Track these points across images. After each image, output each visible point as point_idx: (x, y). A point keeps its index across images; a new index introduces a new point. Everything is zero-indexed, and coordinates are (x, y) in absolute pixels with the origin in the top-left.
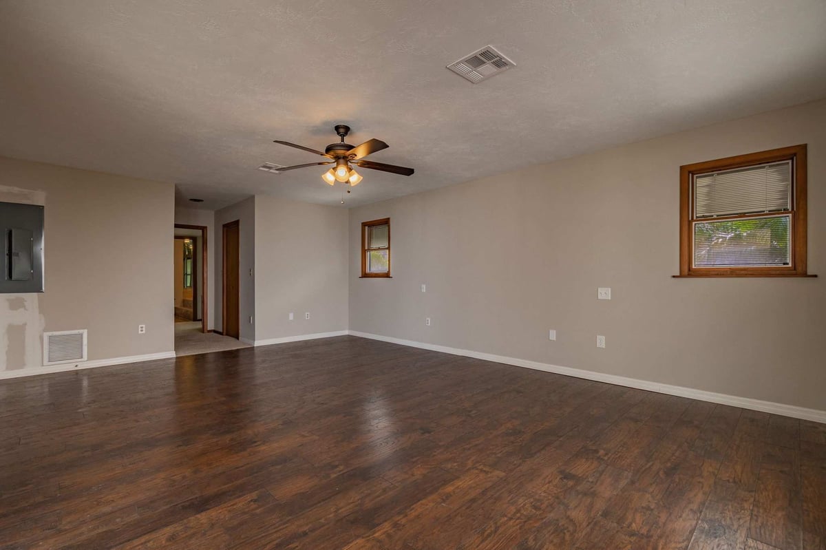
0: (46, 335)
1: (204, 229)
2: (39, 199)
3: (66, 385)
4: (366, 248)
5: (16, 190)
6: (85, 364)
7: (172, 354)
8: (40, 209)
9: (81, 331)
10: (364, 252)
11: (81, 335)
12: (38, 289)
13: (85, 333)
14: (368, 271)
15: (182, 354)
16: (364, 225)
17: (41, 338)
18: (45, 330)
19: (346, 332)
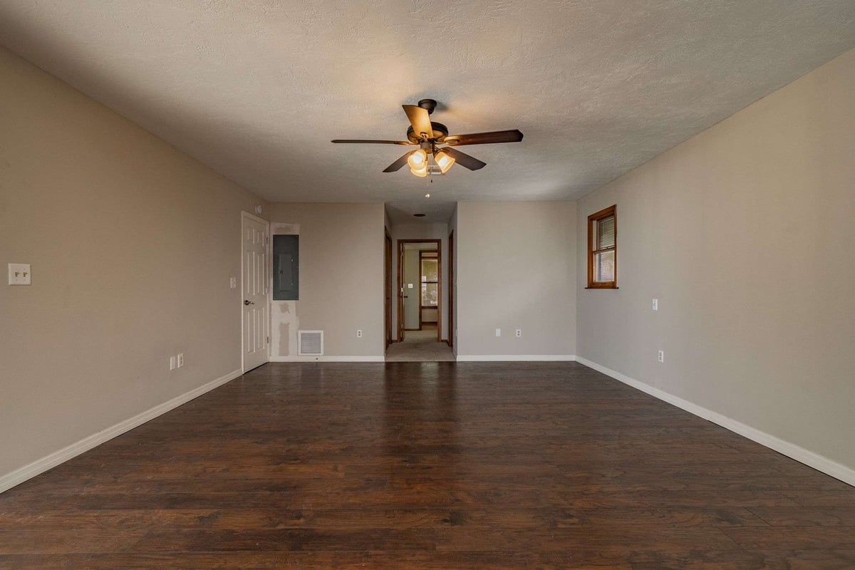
0: (300, 332)
1: (439, 241)
2: (295, 231)
3: (311, 371)
4: (594, 248)
5: (284, 225)
6: (323, 358)
7: (381, 358)
8: (296, 238)
9: (319, 332)
10: (591, 254)
11: (320, 334)
12: (296, 297)
13: (322, 332)
14: (596, 279)
15: (392, 360)
16: (591, 219)
17: (297, 333)
18: (300, 329)
19: (573, 358)
